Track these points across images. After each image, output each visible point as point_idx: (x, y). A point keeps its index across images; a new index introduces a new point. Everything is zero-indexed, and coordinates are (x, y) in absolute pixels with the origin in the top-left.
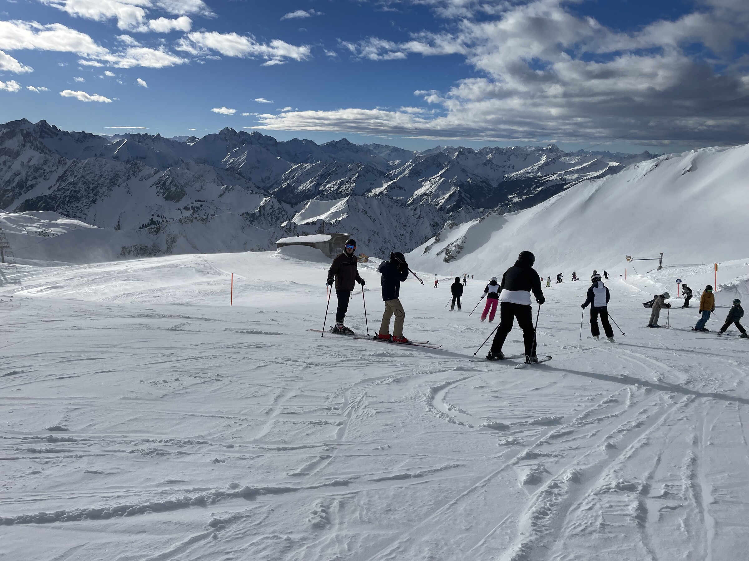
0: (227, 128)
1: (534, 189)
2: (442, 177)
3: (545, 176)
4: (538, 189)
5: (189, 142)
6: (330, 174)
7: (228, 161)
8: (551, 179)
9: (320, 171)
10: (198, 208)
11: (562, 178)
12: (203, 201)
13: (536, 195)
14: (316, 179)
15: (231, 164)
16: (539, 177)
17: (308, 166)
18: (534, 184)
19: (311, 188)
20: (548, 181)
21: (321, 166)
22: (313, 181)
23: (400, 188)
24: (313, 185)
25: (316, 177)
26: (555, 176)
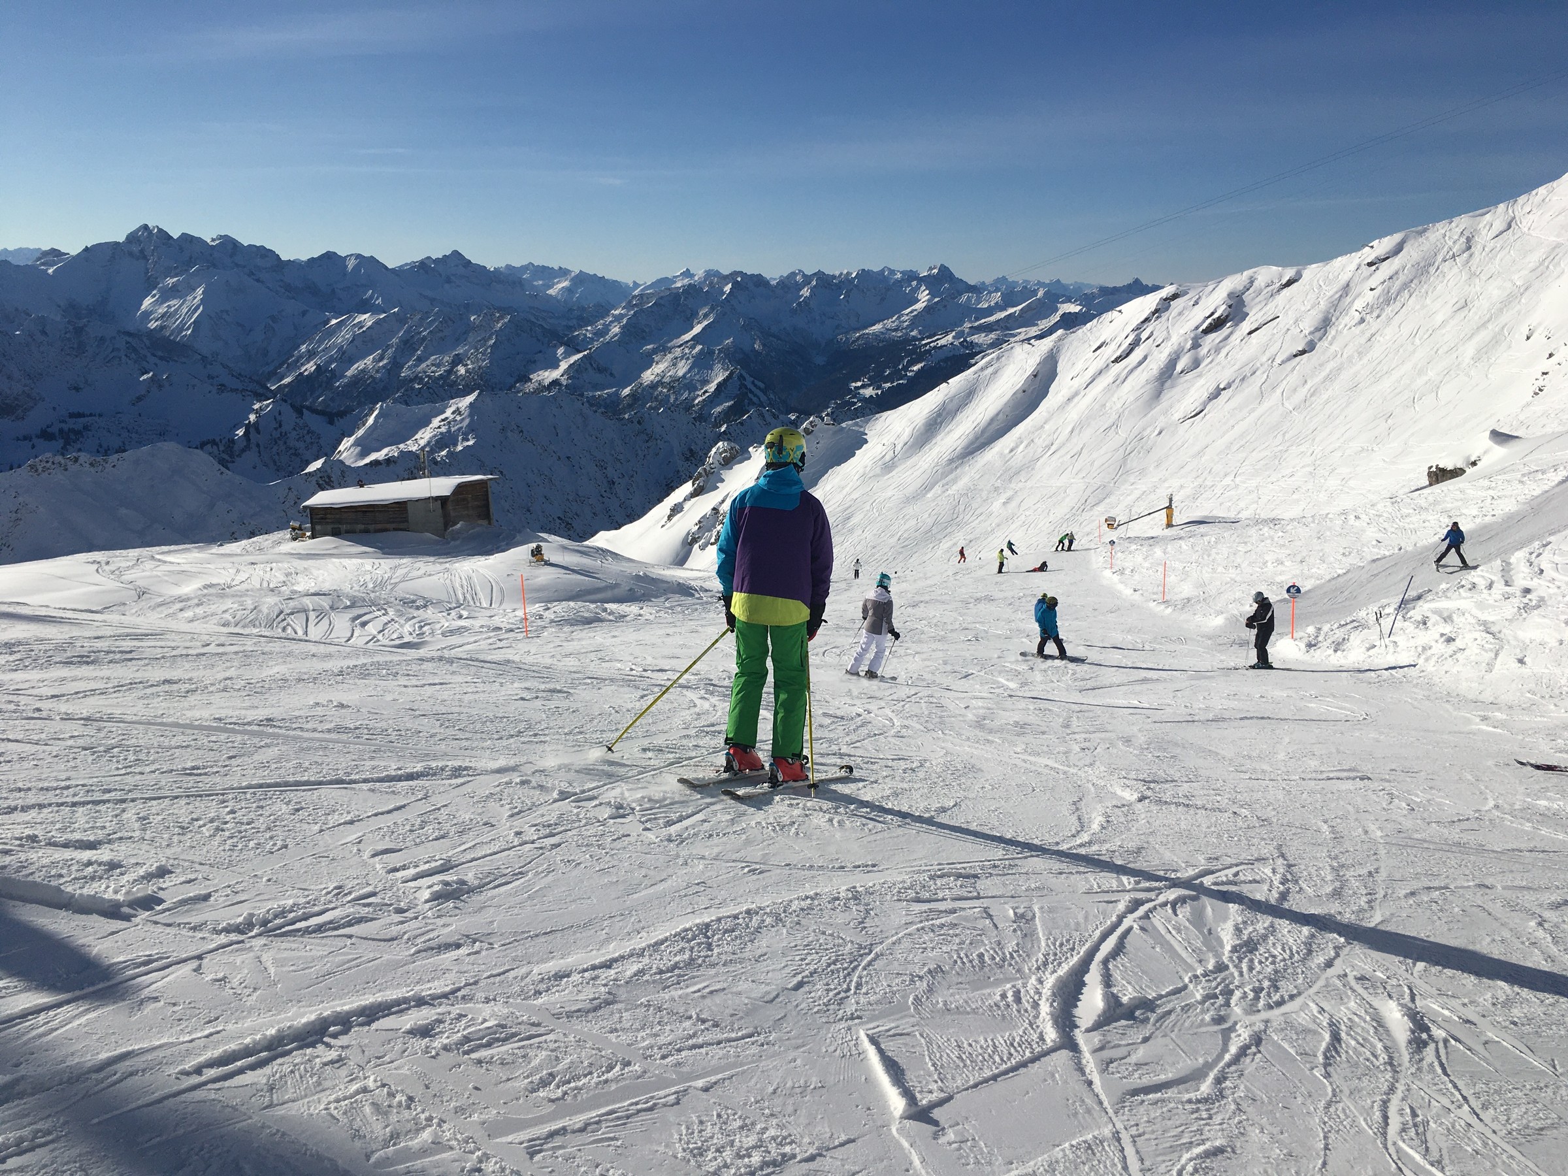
0: (146, 227)
1: (906, 368)
2: (698, 343)
3: (928, 338)
4: (915, 368)
5: (42, 264)
6: (424, 339)
7: (151, 313)
8: (941, 343)
9: (399, 331)
10: (78, 433)
11: (965, 340)
12: (91, 415)
13: (910, 379)
14: (390, 351)
15: (163, 316)
16: (915, 339)
17: (366, 319)
18: (906, 356)
19: (378, 375)
20: (935, 347)
21: (400, 319)
22: (381, 358)
23: (600, 370)
24: (384, 367)
25: (388, 347)
26: (950, 338)
